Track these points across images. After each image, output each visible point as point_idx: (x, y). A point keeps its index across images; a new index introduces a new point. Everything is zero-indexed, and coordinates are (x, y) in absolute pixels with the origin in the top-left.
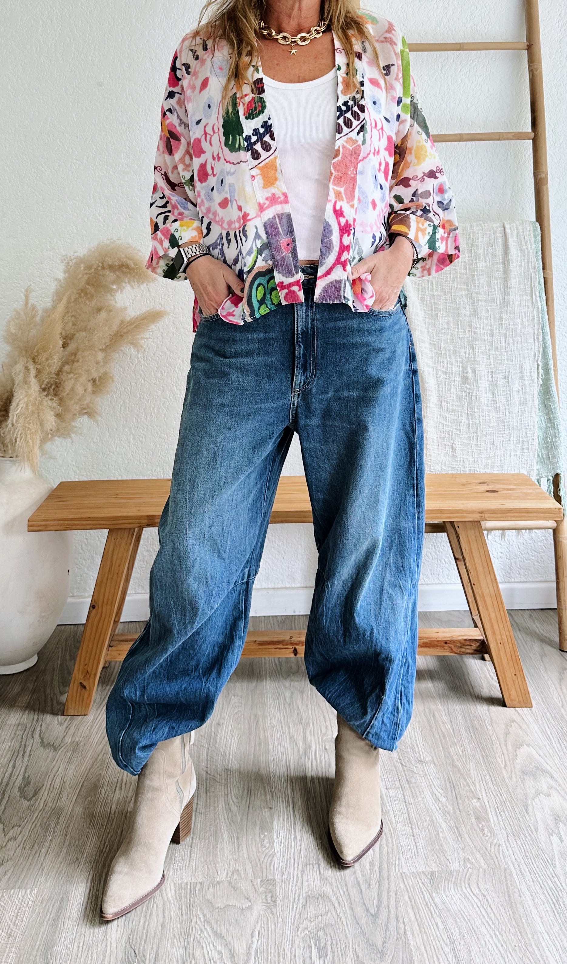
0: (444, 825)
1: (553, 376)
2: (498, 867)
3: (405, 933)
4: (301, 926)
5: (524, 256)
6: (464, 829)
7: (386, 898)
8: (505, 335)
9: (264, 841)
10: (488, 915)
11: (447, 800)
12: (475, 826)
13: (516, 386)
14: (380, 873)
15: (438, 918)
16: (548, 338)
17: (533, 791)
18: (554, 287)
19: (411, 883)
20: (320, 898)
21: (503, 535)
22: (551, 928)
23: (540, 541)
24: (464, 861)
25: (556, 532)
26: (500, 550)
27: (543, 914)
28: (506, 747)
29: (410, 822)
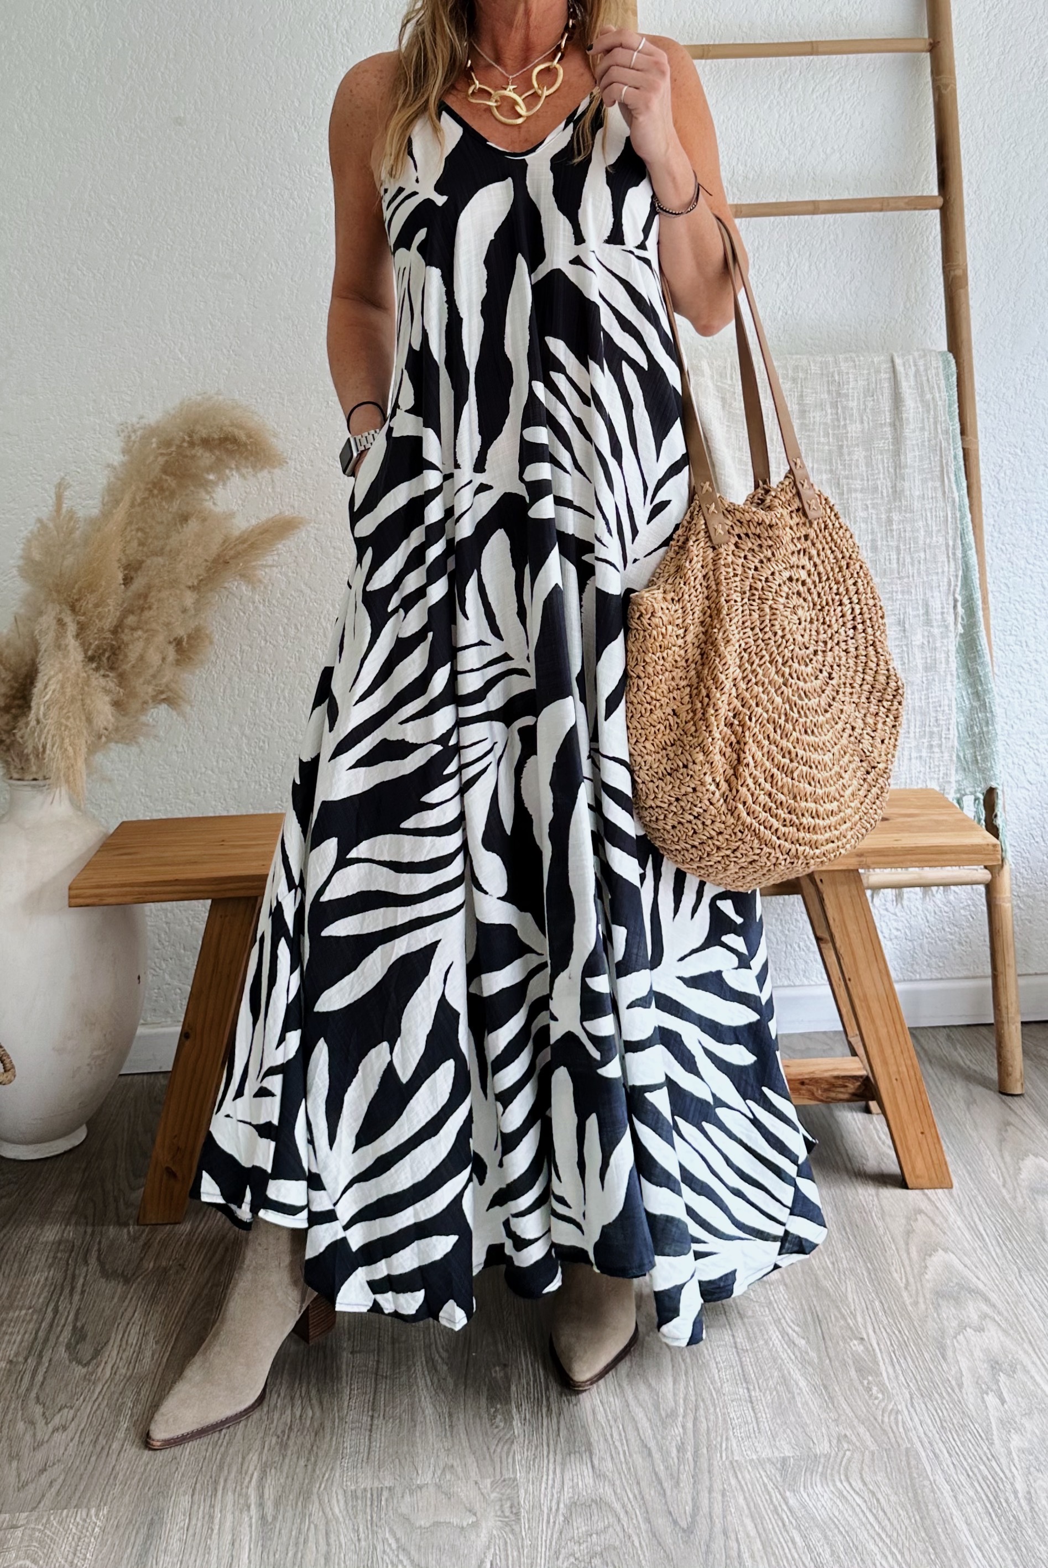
0: (803, 1383)
1: (982, 619)
2: (895, 1446)
3: (739, 1556)
4: (563, 1551)
5: (928, 412)
6: (837, 1389)
7: (706, 1501)
8: (898, 548)
9: (495, 1417)
10: (880, 1523)
11: (808, 1342)
12: (857, 1383)
13: (918, 639)
14: (695, 1462)
15: (794, 1531)
16: (972, 553)
17: (954, 1324)
18: (982, 465)
19: (748, 1476)
20: (594, 1506)
21: (899, 898)
22: (986, 1540)
23: (963, 908)
24: (839, 1440)
25: (990, 889)
26: (895, 924)
27: (973, 1518)
28: (908, 1254)
29: (745, 1379)
